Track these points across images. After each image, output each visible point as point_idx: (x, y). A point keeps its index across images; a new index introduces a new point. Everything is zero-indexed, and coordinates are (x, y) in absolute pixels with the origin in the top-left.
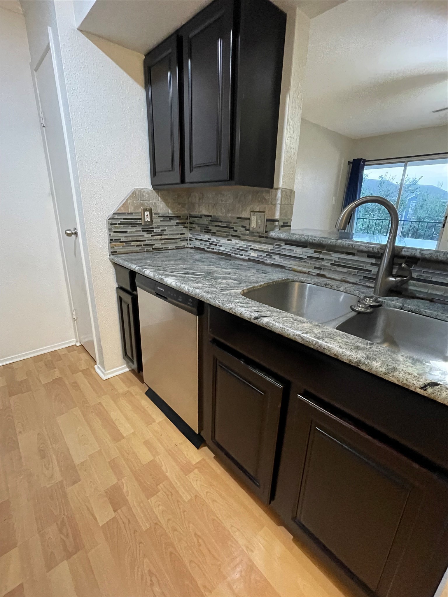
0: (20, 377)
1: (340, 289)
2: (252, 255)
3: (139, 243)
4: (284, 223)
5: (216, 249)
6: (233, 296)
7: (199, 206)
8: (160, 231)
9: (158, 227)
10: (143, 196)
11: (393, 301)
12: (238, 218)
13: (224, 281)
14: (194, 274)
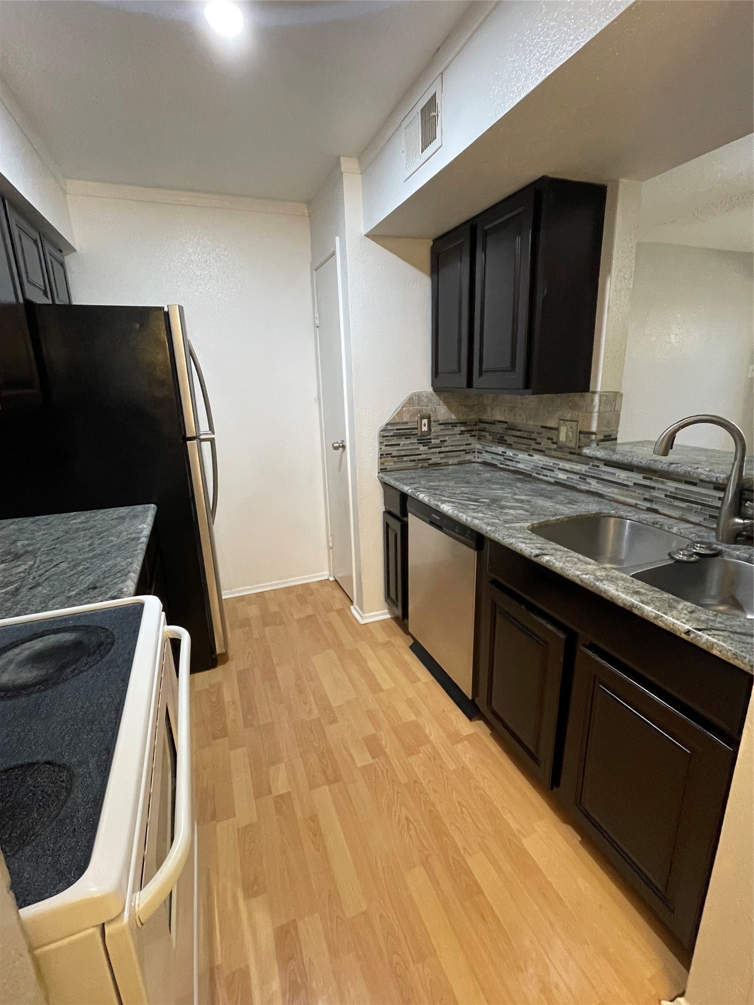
0: (273, 608)
1: (671, 530)
2: (559, 477)
3: (412, 458)
4: (605, 436)
5: (512, 465)
6: (517, 530)
7: (492, 409)
8: (439, 442)
9: (437, 437)
10: (422, 401)
11: (738, 550)
12: (542, 427)
13: (512, 511)
14: (475, 501)
